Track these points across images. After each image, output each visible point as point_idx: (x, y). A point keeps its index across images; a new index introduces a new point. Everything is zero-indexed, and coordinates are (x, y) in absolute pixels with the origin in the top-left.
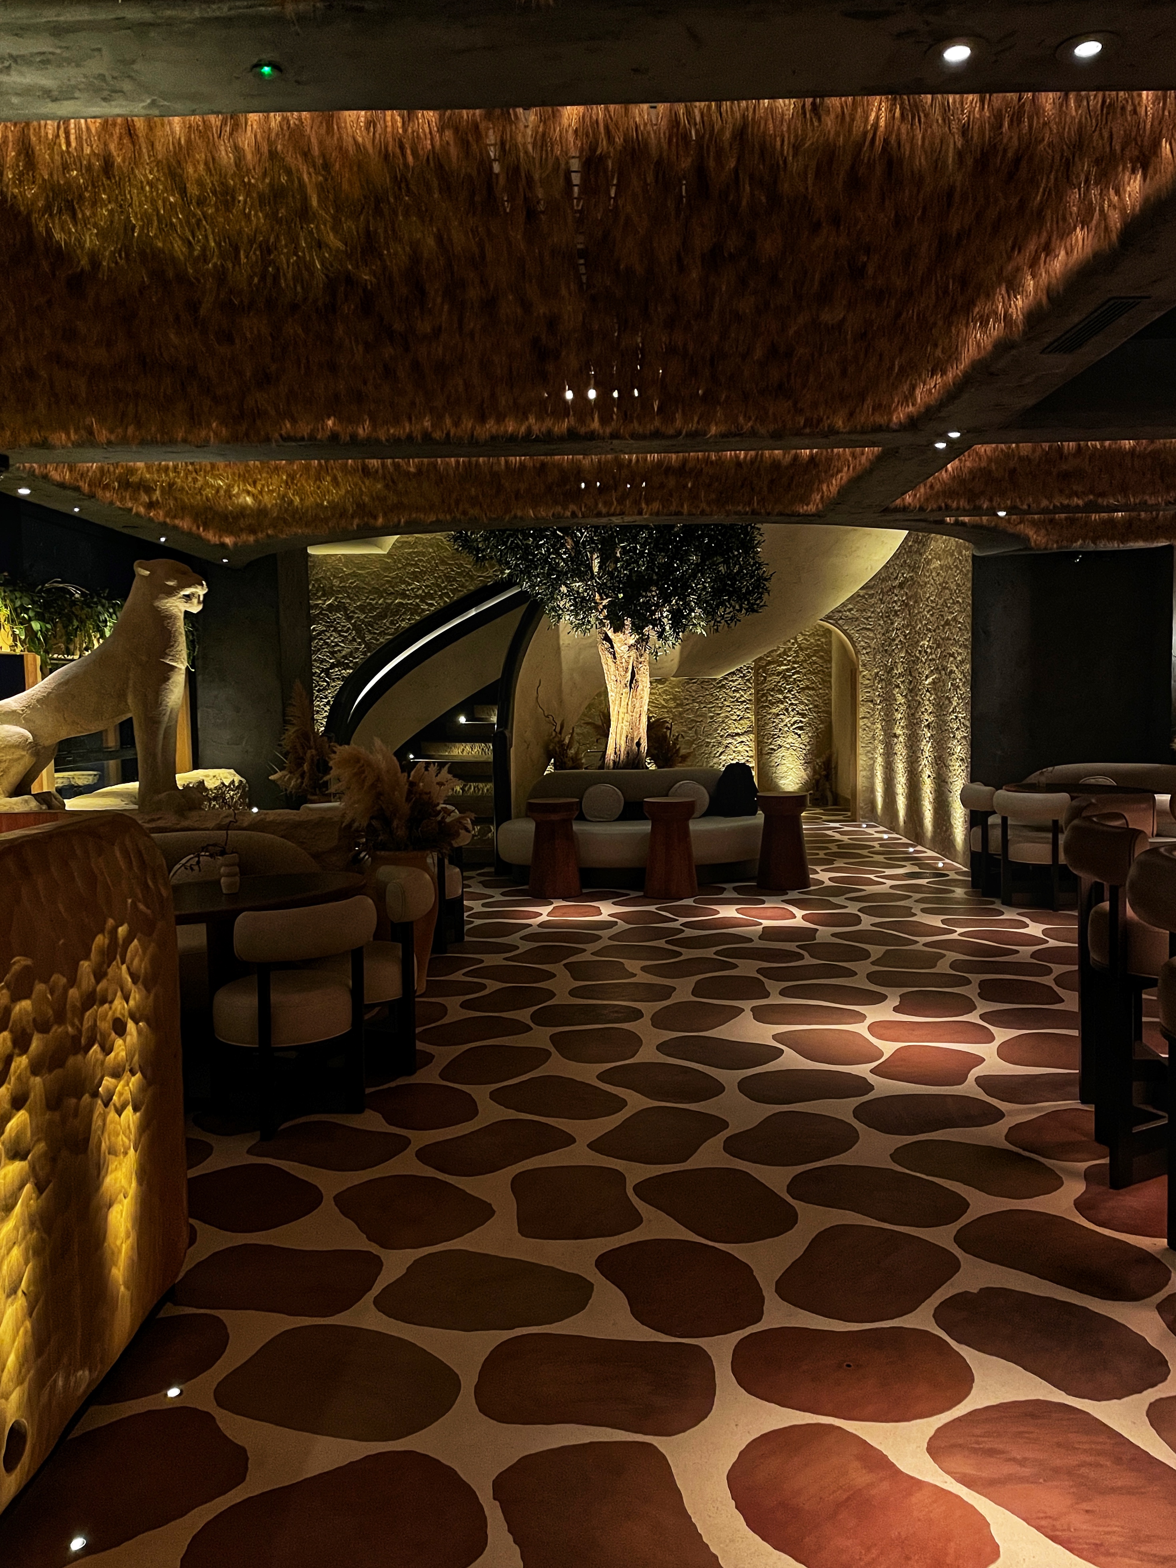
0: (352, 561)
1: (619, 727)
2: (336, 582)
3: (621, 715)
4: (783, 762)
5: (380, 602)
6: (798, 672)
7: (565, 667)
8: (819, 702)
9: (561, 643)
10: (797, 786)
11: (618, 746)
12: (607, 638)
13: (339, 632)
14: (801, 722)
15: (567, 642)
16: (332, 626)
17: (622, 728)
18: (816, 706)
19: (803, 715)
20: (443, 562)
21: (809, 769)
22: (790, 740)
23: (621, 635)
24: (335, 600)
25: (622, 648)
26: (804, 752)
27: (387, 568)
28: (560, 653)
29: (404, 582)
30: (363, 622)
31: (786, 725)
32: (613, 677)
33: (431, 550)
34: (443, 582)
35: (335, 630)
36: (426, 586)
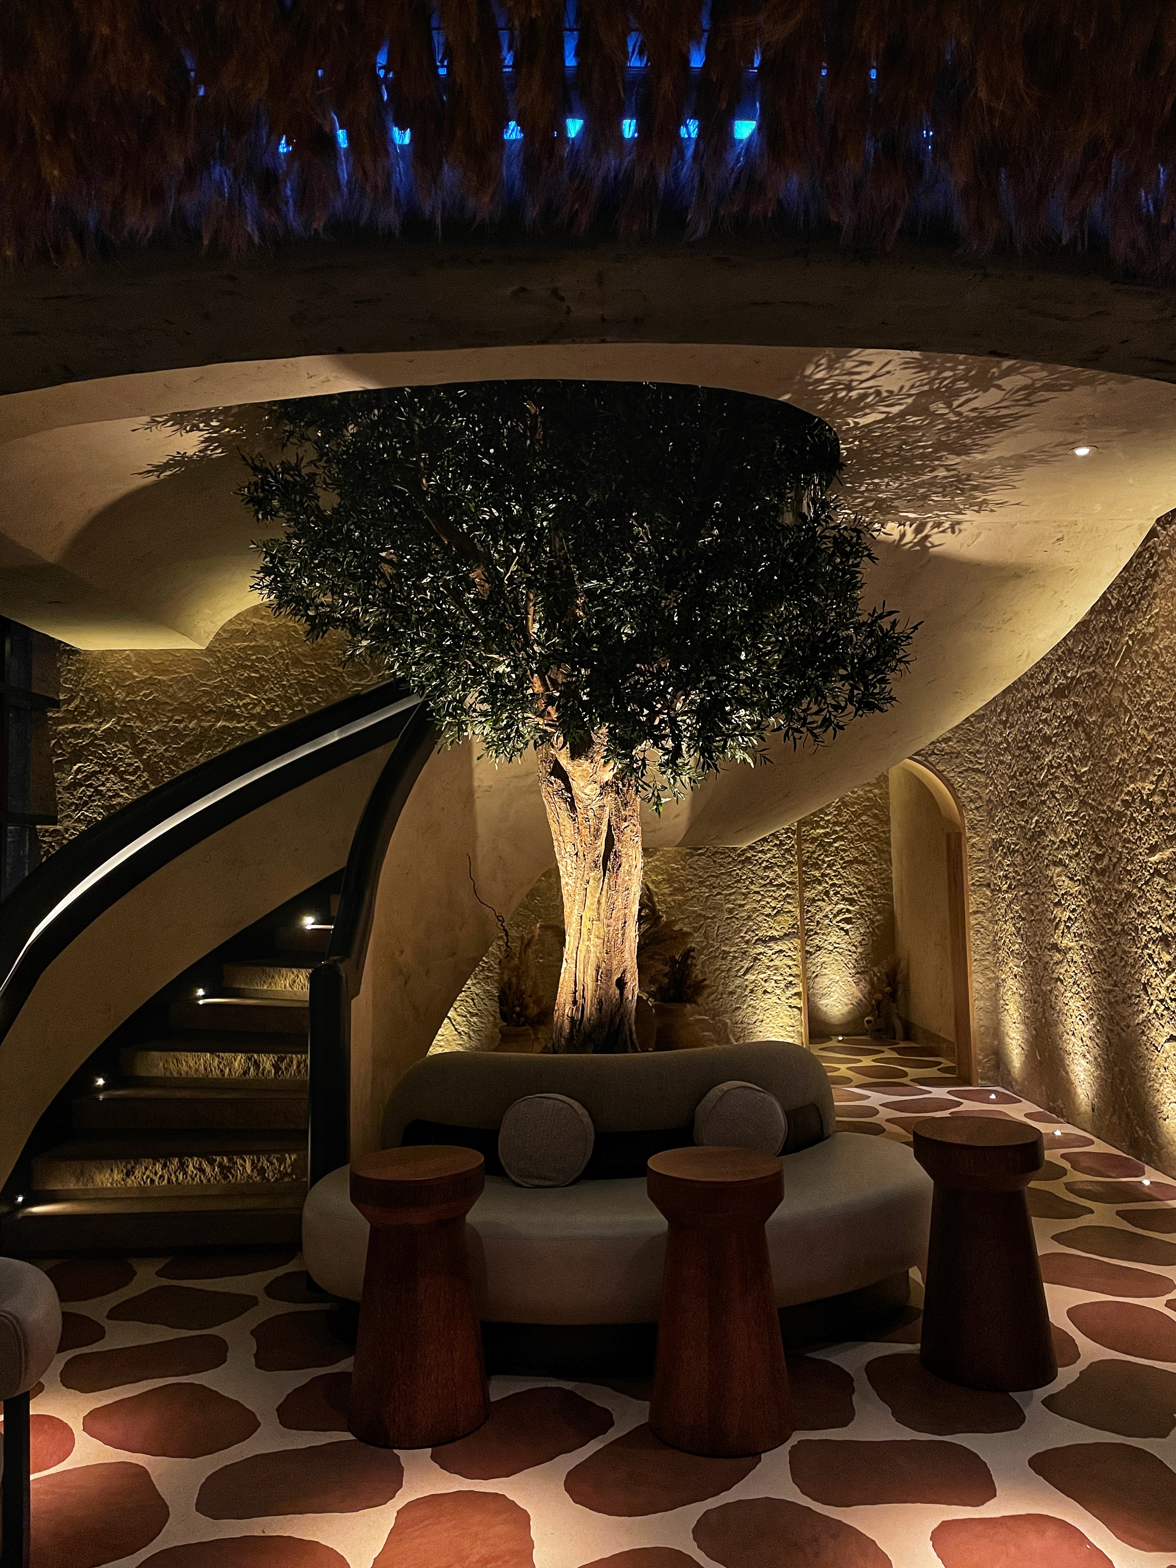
0: (148, 661)
1: (582, 948)
2: (120, 695)
3: (586, 923)
4: (826, 971)
5: (191, 726)
6: (842, 838)
7: (482, 829)
8: (873, 881)
9: (476, 783)
10: (846, 1009)
11: (580, 988)
12: (558, 771)
13: (121, 776)
14: (848, 911)
15: (487, 783)
16: (109, 765)
17: (588, 951)
18: (869, 888)
19: (852, 902)
20: (296, 662)
21: (863, 983)
22: (834, 938)
23: (585, 764)
24: (118, 723)
25: (587, 791)
26: (855, 956)
27: (206, 672)
28: (473, 803)
29: (233, 693)
30: (162, 757)
31: (826, 916)
32: (569, 848)
33: (278, 644)
34: (296, 694)
35: (115, 771)
36: (269, 701)
